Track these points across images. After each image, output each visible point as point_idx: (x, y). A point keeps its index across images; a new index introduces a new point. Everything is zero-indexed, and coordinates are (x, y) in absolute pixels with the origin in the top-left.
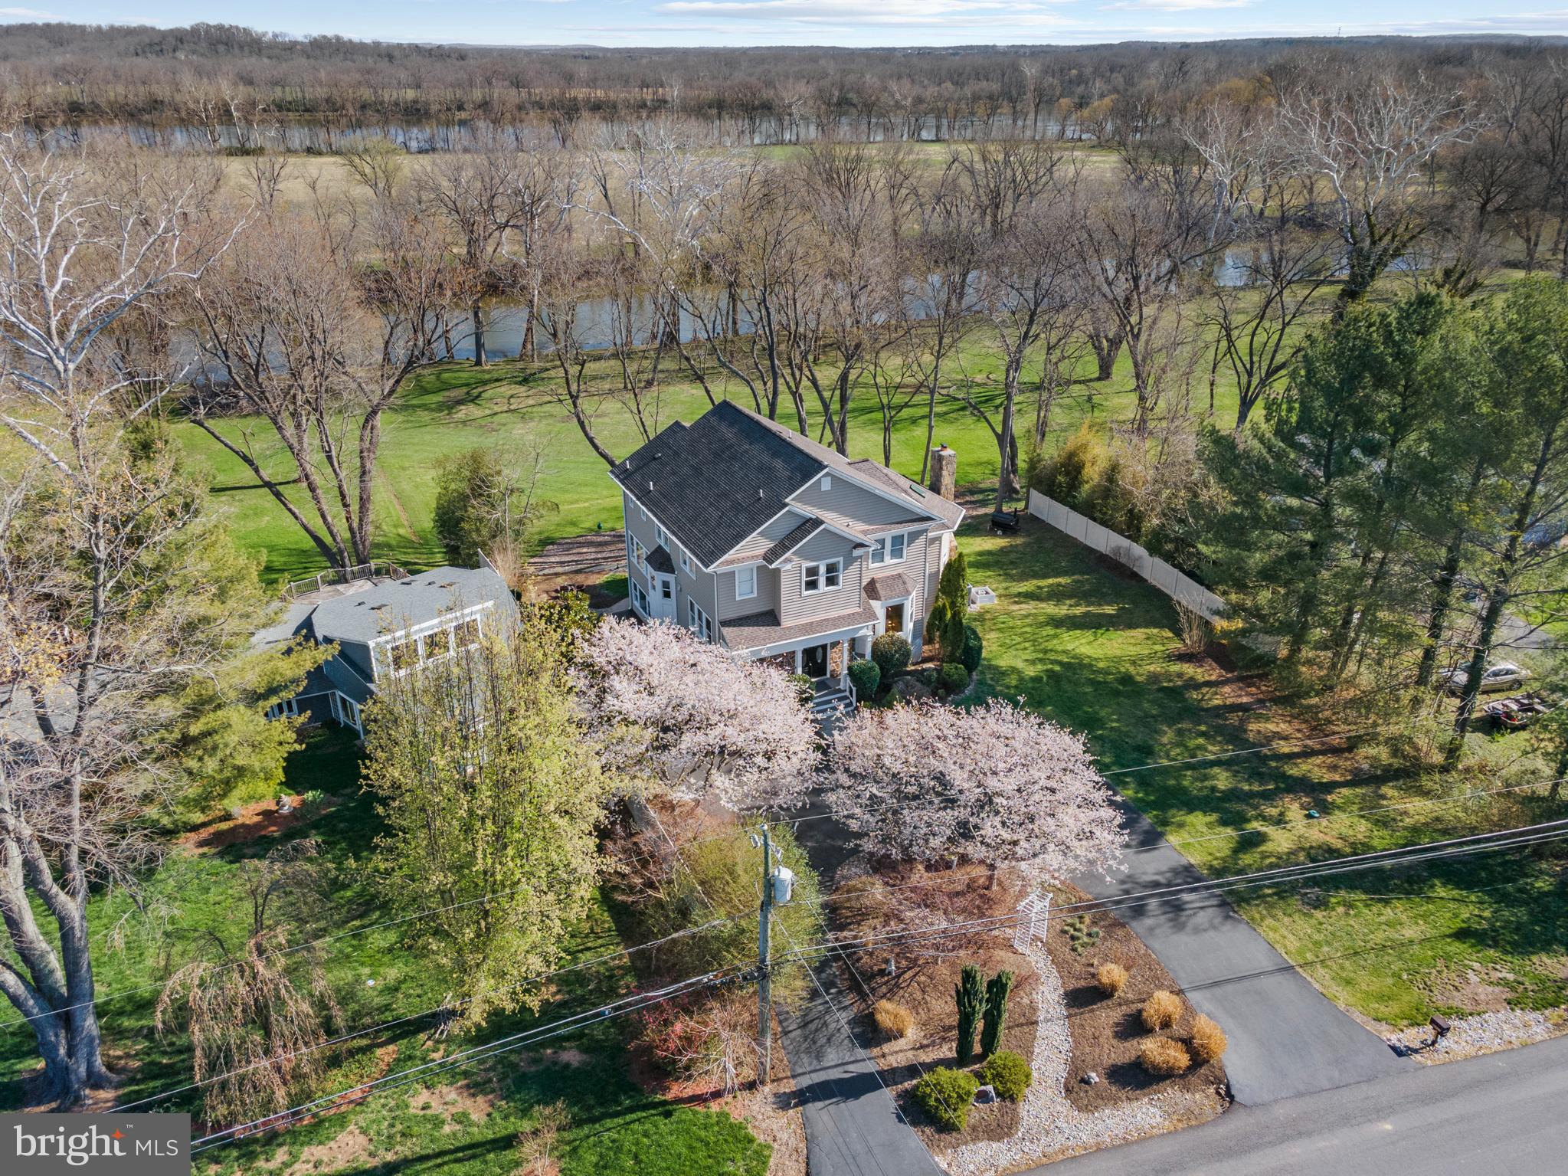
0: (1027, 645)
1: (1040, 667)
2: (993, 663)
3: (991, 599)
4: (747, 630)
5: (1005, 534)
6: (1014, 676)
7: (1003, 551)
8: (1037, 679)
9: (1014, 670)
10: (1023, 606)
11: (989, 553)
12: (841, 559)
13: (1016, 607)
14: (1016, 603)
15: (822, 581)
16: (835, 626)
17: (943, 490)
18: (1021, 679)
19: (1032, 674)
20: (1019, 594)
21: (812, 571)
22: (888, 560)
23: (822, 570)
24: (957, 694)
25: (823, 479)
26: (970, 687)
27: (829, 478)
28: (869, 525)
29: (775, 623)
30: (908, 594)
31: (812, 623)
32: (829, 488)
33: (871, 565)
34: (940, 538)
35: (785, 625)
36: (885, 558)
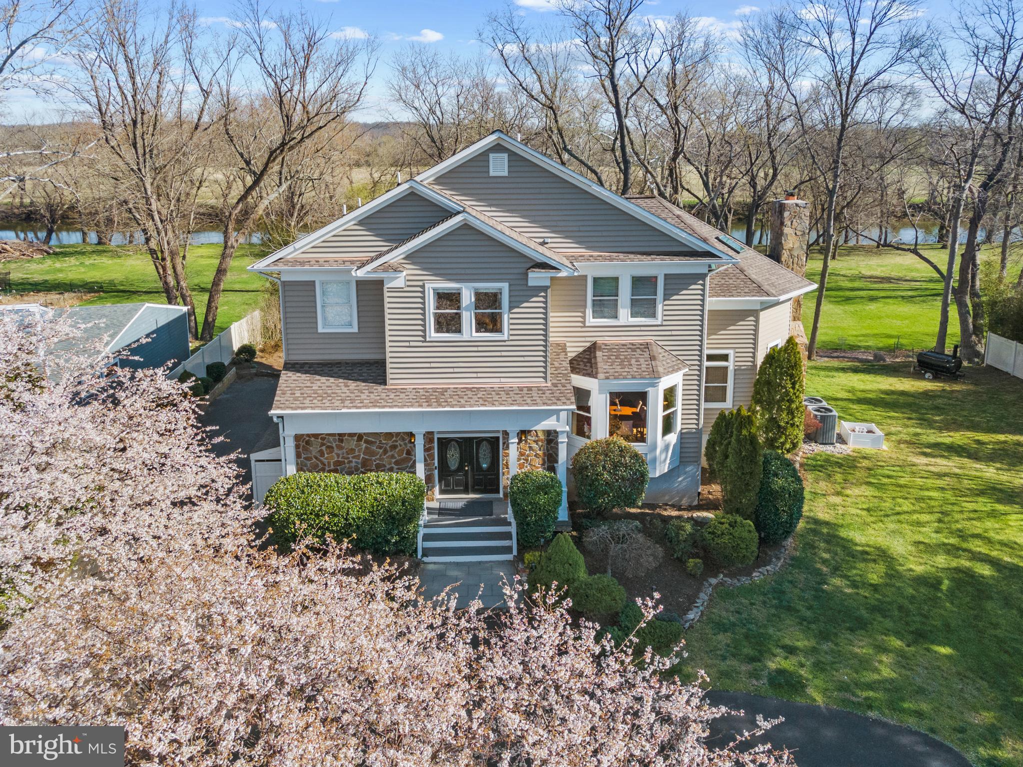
0: (924, 518)
1: (942, 560)
2: (843, 533)
3: (877, 441)
4: (322, 382)
5: (936, 378)
6: (881, 568)
7: (926, 394)
8: (929, 582)
9: (883, 555)
10: (939, 461)
11: (903, 393)
12: (505, 286)
13: (923, 460)
14: (926, 455)
15: (468, 319)
16: (485, 401)
17: (785, 256)
18: (893, 574)
19: (919, 569)
20: (936, 445)
21: (449, 299)
22: (625, 315)
23: (467, 298)
24: (732, 575)
25: (491, 155)
26: (768, 568)
27: (506, 156)
28: (587, 248)
29: (381, 379)
30: (655, 376)
31: (446, 390)
32: (505, 173)
33: (591, 321)
34: (755, 313)
35: (392, 384)
36: (621, 312)
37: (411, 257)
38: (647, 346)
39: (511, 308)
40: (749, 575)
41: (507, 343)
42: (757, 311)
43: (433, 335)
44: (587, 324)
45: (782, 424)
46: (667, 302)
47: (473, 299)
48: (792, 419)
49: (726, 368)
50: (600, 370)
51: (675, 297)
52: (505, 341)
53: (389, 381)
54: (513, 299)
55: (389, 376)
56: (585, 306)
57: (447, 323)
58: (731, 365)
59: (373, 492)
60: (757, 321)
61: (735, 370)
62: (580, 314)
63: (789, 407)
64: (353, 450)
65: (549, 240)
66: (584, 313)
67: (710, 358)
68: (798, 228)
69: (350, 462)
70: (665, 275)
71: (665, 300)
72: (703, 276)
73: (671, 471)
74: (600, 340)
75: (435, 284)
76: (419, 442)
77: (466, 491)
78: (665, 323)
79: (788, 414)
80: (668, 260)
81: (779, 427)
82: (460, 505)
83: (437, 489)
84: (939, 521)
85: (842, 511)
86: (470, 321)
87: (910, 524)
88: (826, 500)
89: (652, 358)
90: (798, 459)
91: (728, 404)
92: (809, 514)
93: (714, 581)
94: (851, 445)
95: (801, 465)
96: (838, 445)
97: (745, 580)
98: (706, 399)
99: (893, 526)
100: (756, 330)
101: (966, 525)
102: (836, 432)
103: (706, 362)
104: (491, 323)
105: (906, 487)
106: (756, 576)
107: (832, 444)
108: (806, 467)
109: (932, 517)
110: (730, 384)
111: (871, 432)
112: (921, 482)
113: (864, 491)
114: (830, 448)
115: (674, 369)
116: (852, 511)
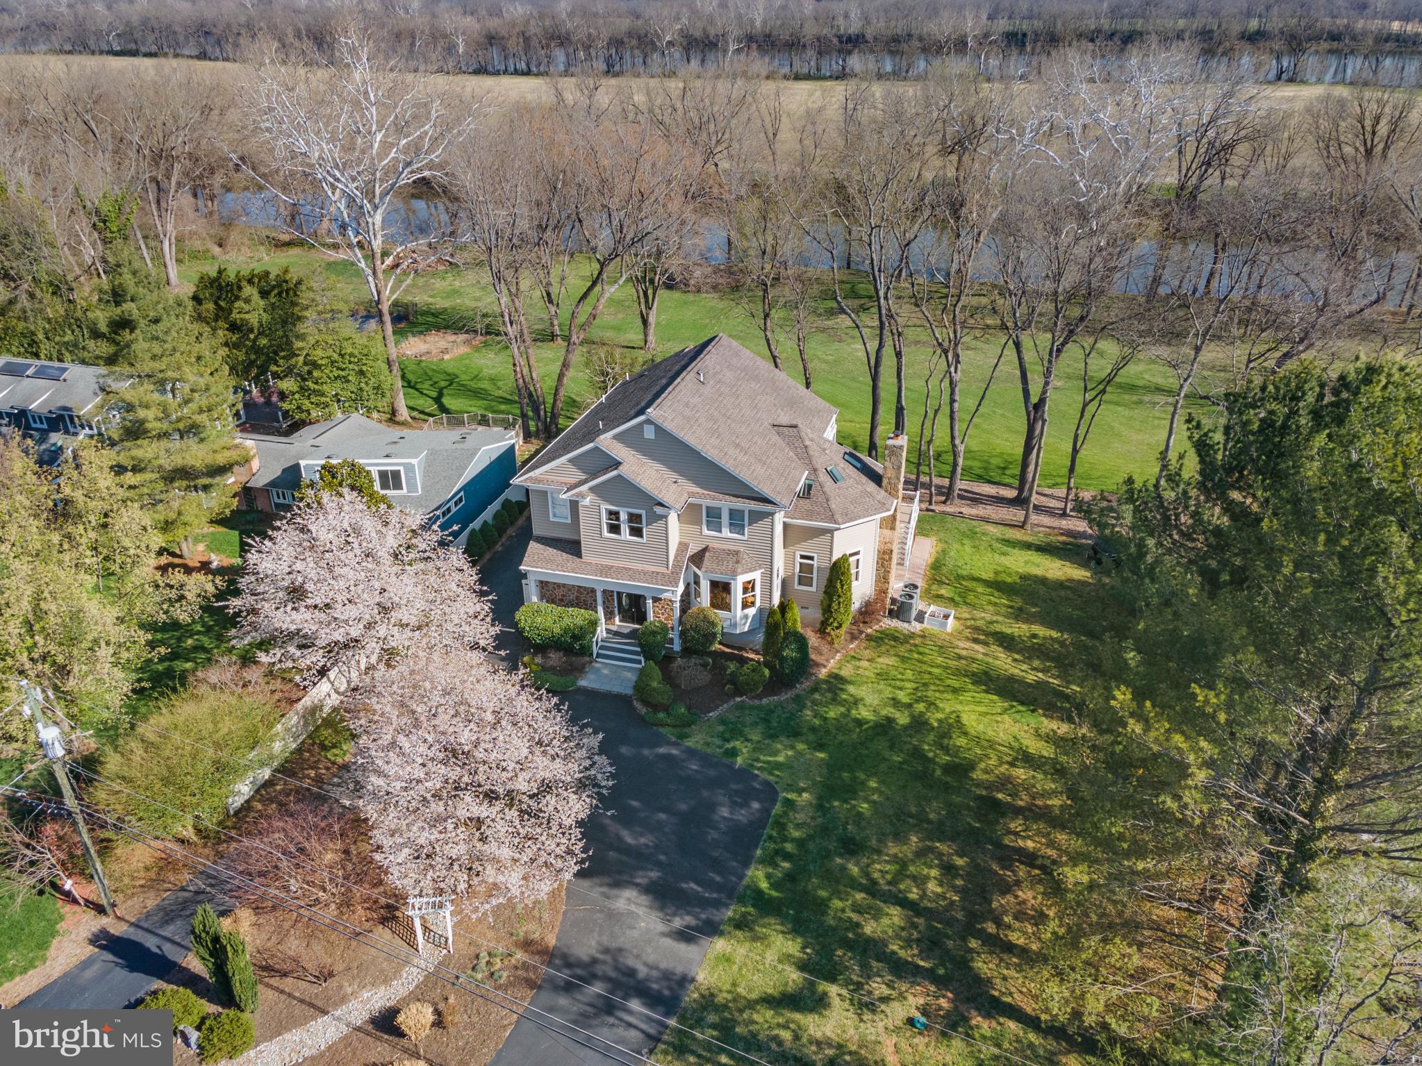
10: (977, 647)
12: (643, 513)
13: (965, 645)
16: (631, 578)
17: (884, 482)
20: (995, 634)
21: (614, 515)
22: (726, 532)
23: (623, 516)
25: (644, 425)
26: (776, 698)
27: (652, 427)
29: (578, 554)
30: (734, 574)
31: (612, 567)
32: (653, 437)
33: (706, 531)
34: (831, 531)
35: (586, 559)
36: (723, 529)
37: (591, 489)
38: (737, 553)
39: (647, 525)
40: (761, 699)
41: (646, 545)
43: (606, 534)
44: (704, 534)
45: (832, 609)
46: (751, 527)
47: (626, 517)
49: (813, 565)
50: (707, 564)
51: (755, 525)
52: (644, 544)
53: (582, 557)
54: (648, 520)
55: (582, 554)
56: (702, 523)
57: (615, 529)
58: (815, 563)
59: (567, 621)
60: (833, 538)
61: (818, 568)
62: (699, 527)
65: (678, 480)
66: (701, 526)
67: (803, 557)
68: (895, 463)
70: (749, 511)
71: (749, 525)
73: (749, 631)
74: (711, 545)
75: (605, 507)
76: (598, 595)
77: (633, 622)
78: (750, 540)
80: (750, 502)
81: (831, 611)
82: (626, 631)
83: (617, 619)
84: (916, 689)
85: (861, 671)
86: (625, 529)
87: (894, 687)
88: (857, 663)
89: (737, 562)
90: (869, 631)
91: (813, 589)
92: (836, 671)
93: (738, 699)
94: (925, 625)
95: (867, 635)
96: (914, 623)
97: (757, 702)
98: (800, 584)
99: (881, 687)
100: (832, 543)
101: (929, 694)
102: (914, 614)
103: (799, 560)
104: (637, 532)
105: (924, 663)
106: (765, 701)
107: (909, 622)
108: (869, 638)
109: (914, 685)
110: (815, 575)
111: (946, 617)
112: (940, 660)
113: (891, 661)
114: (906, 625)
115: (751, 570)
116: (867, 673)
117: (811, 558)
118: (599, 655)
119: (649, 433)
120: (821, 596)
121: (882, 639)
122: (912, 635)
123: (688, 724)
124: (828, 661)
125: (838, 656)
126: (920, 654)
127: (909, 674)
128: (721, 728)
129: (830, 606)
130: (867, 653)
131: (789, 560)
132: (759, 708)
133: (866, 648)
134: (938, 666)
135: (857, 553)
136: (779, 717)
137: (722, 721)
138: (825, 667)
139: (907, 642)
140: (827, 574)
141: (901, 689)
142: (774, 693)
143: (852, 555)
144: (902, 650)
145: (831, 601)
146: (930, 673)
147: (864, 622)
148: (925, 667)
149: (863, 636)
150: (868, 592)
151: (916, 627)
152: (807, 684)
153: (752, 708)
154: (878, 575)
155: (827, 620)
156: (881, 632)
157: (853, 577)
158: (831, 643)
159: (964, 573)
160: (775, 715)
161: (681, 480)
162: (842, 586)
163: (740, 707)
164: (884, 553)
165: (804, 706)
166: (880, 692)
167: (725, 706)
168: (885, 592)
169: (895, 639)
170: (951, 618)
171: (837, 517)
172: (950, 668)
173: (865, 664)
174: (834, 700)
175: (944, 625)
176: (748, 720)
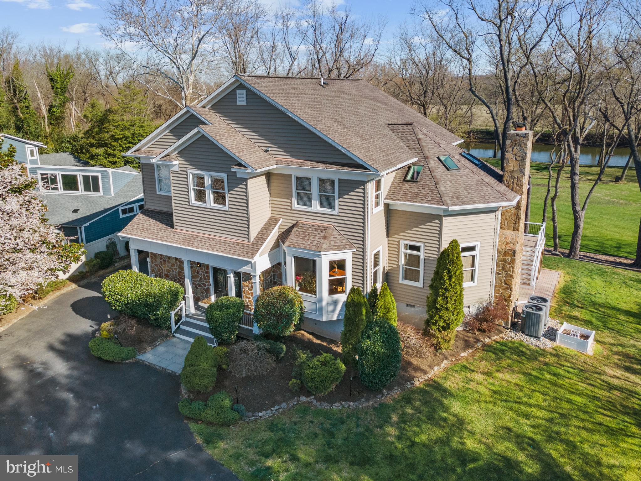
12: (225, 176)
21: (200, 180)
22: (316, 206)
23: (208, 181)
24: (319, 399)
25: (238, 91)
26: (352, 404)
27: (244, 91)
28: (291, 156)
29: (172, 225)
30: (319, 250)
31: (198, 237)
32: (245, 103)
33: (295, 205)
34: (439, 217)
35: (177, 229)
36: (313, 202)
37: (177, 150)
38: (326, 228)
39: (229, 191)
40: (331, 403)
41: (228, 213)
42: (441, 215)
43: (193, 201)
44: (293, 208)
45: (438, 306)
46: (341, 199)
47: (210, 183)
48: (446, 304)
49: (419, 257)
50: (289, 240)
51: (346, 196)
52: (227, 211)
53: (175, 227)
54: (230, 185)
55: (175, 224)
56: (291, 196)
57: (201, 196)
58: (422, 254)
60: (441, 224)
61: (425, 259)
62: (289, 201)
63: (444, 294)
64: (174, 264)
65: (270, 149)
66: (291, 200)
67: (408, 247)
68: (518, 155)
69: (173, 271)
70: (339, 180)
71: (339, 198)
72: (364, 183)
74: (300, 221)
75: (192, 171)
76: (186, 266)
78: (340, 214)
79: (443, 299)
80: (341, 169)
81: (437, 308)
83: (213, 298)
84: (551, 420)
85: (472, 385)
86: (210, 196)
87: (517, 413)
88: (468, 375)
89: (325, 237)
90: (487, 340)
91: (420, 284)
92: (440, 381)
93: (303, 399)
94: (558, 343)
95: (484, 345)
96: (543, 339)
97: (325, 406)
98: (406, 278)
99: (498, 409)
100: (440, 231)
101: (572, 430)
102: (542, 330)
103: (403, 249)
104: (220, 198)
105: (561, 386)
106: (336, 406)
107: (537, 337)
108: (487, 348)
109: (547, 415)
110: (421, 268)
111: (587, 337)
112: (582, 386)
113: (516, 378)
114: (533, 340)
115: (339, 248)
116: (481, 389)
117: (417, 249)
118: (178, 330)
119: (241, 99)
120: (428, 292)
121: (502, 351)
122: (543, 353)
123: (226, 424)
124: (431, 367)
125: (445, 364)
126: (555, 375)
127: (539, 398)
128: (267, 435)
129: (435, 301)
130: (483, 365)
131: (393, 250)
132: (327, 415)
133: (482, 359)
134: (580, 394)
135: (472, 249)
136: (349, 430)
137: (272, 426)
138: (425, 373)
139: (536, 359)
140: (433, 267)
141: (527, 416)
142: (351, 397)
143: (465, 249)
144: (529, 366)
145: (437, 295)
146: (569, 401)
147: (482, 331)
148: (562, 392)
149: (479, 345)
150: (487, 297)
151: (546, 344)
152: (396, 393)
153: (319, 413)
154: (498, 280)
155: (432, 317)
156: (502, 344)
157: (467, 275)
158: (437, 347)
159: (600, 301)
160: (345, 427)
161: (273, 149)
162: (450, 277)
163: (304, 410)
164: (506, 254)
165: (387, 421)
166: (497, 416)
167: (284, 405)
168: (508, 299)
169: (521, 354)
170: (591, 340)
171: (446, 199)
172: (598, 399)
173: (479, 377)
174: (430, 418)
175: (585, 346)
176: (306, 429)
